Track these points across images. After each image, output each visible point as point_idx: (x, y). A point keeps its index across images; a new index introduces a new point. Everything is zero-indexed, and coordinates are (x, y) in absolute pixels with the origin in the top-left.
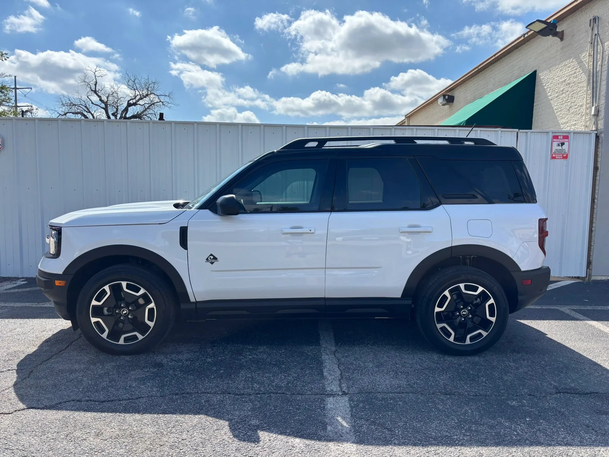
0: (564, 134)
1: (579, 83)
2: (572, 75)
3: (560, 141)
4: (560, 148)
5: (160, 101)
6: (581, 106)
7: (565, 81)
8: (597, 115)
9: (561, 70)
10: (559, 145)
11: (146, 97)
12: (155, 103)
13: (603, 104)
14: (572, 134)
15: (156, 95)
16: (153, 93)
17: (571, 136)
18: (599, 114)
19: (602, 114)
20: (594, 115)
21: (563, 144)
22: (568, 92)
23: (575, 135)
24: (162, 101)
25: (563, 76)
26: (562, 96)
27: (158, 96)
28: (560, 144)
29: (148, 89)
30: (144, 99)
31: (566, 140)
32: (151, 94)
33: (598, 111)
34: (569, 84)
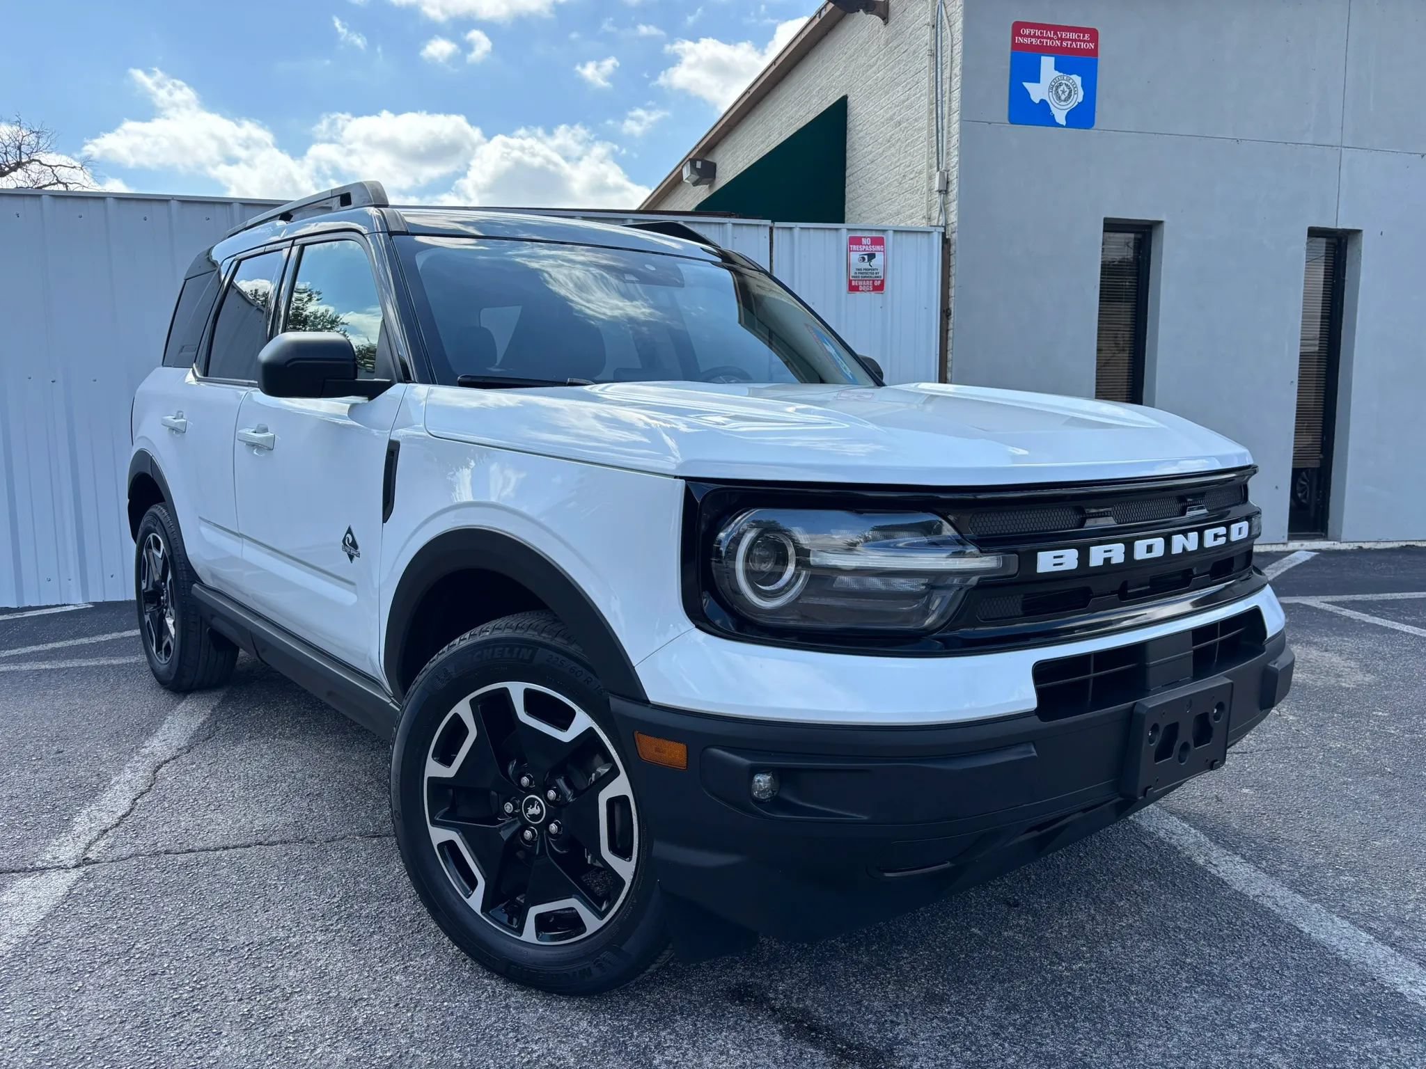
0: (874, 235)
1: (916, 120)
2: (904, 102)
3: (865, 251)
4: (866, 265)
5: (59, 182)
6: (920, 173)
7: (891, 118)
8: (944, 191)
9: (887, 93)
10: (864, 259)
11: (15, 170)
12: (45, 186)
13: (955, 166)
14: (891, 233)
15: (45, 165)
16: (34, 160)
17: (889, 238)
18: (950, 190)
19: (954, 188)
20: (940, 191)
21: (872, 256)
22: (899, 144)
23: (899, 236)
24: (64, 181)
25: (889, 106)
26: (890, 152)
27: (50, 166)
28: (866, 257)
29: (19, 148)
30: (13, 174)
31: (878, 248)
32: (30, 162)
33: (948, 183)
34: (900, 123)
